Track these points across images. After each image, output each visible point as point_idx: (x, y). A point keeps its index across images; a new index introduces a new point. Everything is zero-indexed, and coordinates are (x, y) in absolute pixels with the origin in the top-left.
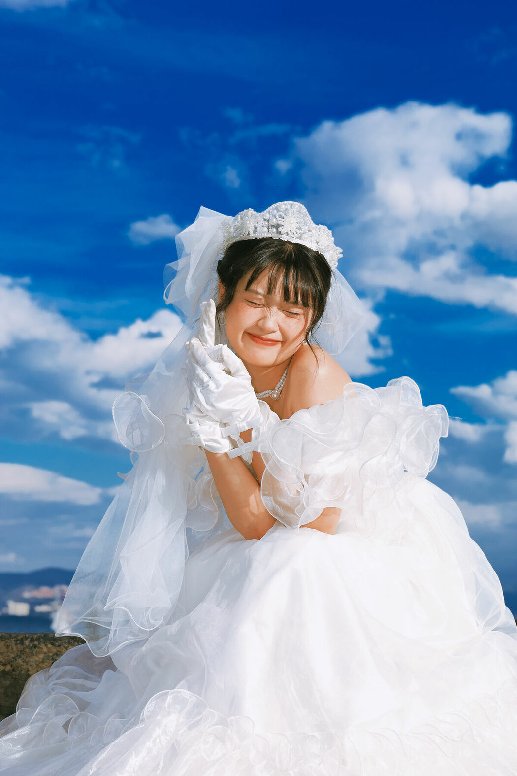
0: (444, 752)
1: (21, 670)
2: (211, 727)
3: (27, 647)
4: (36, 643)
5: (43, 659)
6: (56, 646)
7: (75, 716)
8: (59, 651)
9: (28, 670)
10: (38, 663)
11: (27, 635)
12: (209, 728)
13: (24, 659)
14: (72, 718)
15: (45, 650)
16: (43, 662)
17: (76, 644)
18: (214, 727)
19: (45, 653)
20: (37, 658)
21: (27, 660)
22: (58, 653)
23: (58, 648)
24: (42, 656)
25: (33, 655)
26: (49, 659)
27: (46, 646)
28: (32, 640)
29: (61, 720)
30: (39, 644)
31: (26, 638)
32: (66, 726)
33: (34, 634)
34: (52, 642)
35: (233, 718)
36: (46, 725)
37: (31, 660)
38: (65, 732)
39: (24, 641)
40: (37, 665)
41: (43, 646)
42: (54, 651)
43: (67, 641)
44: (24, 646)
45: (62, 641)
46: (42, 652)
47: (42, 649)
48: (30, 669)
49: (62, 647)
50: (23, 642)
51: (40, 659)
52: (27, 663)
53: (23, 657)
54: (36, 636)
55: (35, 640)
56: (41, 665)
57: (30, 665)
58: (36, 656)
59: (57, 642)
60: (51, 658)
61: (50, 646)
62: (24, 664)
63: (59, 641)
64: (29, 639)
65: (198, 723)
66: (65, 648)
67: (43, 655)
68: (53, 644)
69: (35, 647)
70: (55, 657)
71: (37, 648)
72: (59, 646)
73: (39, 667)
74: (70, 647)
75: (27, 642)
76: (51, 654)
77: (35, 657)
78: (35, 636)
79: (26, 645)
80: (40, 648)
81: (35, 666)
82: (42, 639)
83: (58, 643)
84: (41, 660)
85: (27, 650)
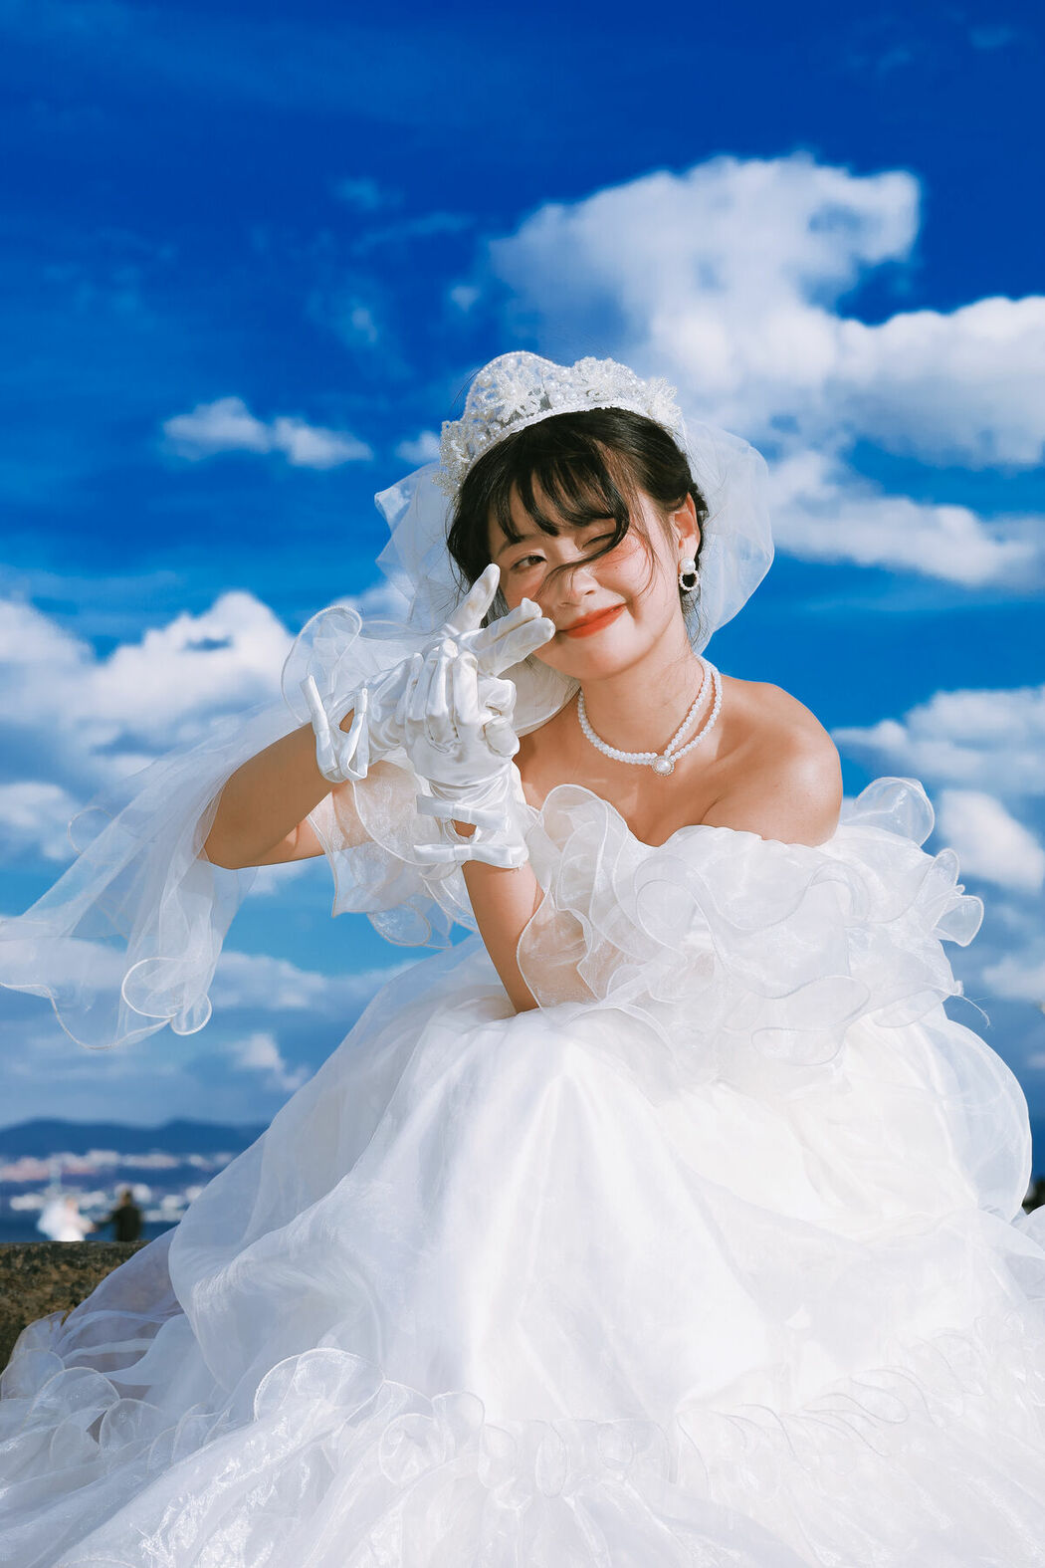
0: (871, 1447)
1: (9, 1319)
2: (397, 1416)
3: (19, 1272)
4: (36, 1262)
5: (52, 1295)
6: (77, 1268)
7: (110, 1409)
8: (82, 1278)
9: (22, 1318)
10: (42, 1303)
11: (18, 1247)
12: (392, 1418)
13: (13, 1295)
14: (103, 1415)
15: (55, 1276)
16: (52, 1299)
17: (118, 1261)
18: (404, 1416)
19: (56, 1283)
20: (39, 1294)
21: (19, 1297)
22: (83, 1281)
23: (81, 1271)
24: (49, 1289)
25: (33, 1288)
26: (64, 1295)
27: (58, 1267)
28: (29, 1256)
29: (85, 1417)
30: (43, 1264)
31: (16, 1254)
32: (94, 1430)
33: (34, 1244)
34: (68, 1258)
35: (440, 1396)
36: (53, 1430)
37: (28, 1297)
38: (93, 1440)
39: (13, 1260)
40: (42, 1307)
41: (50, 1268)
42: (74, 1276)
43: (99, 1257)
44: (13, 1270)
45: (90, 1257)
46: (49, 1282)
47: (50, 1274)
48: (26, 1315)
49: (89, 1269)
50: (10, 1262)
51: (46, 1294)
52: (19, 1303)
53: (10, 1291)
54: (36, 1248)
55: (35, 1257)
56: (48, 1307)
57: (27, 1308)
58: (38, 1289)
59: (79, 1259)
60: (69, 1291)
61: (64, 1268)
62: (15, 1305)
63: (82, 1258)
64: (21, 1256)
65: (368, 1411)
66: (96, 1271)
67: (52, 1285)
68: (71, 1264)
69: (35, 1270)
70: (76, 1289)
71: (39, 1273)
72: (84, 1267)
73: (43, 1310)
74: (107, 1269)
75: (18, 1262)
76: (68, 1285)
77: (35, 1291)
78: (34, 1250)
79: (16, 1268)
80: (46, 1273)
81: (37, 1309)
82: (48, 1255)
83: (81, 1261)
84: (48, 1297)
85: (19, 1278)
